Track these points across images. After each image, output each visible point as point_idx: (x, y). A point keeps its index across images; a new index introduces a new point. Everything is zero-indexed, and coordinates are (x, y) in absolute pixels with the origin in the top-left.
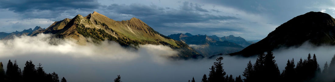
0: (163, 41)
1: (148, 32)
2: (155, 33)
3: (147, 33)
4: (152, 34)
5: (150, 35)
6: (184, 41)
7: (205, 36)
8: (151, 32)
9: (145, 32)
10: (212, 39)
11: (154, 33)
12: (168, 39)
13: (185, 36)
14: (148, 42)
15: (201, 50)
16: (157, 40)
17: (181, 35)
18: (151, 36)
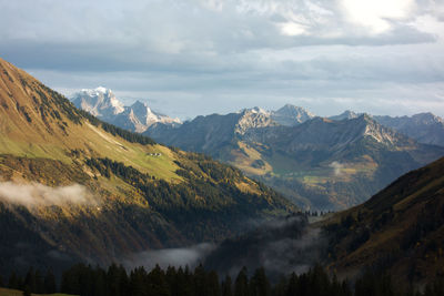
0: (103, 156)
1: (36, 116)
2: (71, 117)
3: (29, 120)
4: (54, 126)
5: (44, 132)
6: (254, 147)
7: (362, 120)
8: (49, 118)
9: (23, 118)
10: (396, 136)
11: (65, 119)
12: (143, 143)
13: (266, 125)
14: (27, 163)
15: (334, 194)
16: (76, 152)
17: (243, 121)
18: (48, 136)
